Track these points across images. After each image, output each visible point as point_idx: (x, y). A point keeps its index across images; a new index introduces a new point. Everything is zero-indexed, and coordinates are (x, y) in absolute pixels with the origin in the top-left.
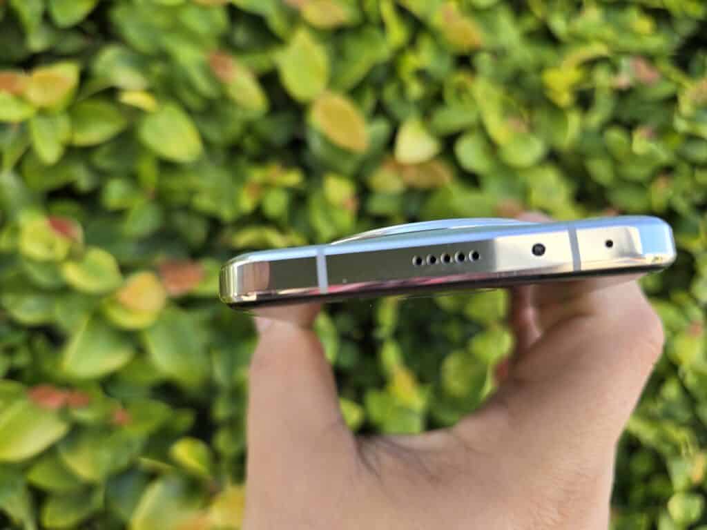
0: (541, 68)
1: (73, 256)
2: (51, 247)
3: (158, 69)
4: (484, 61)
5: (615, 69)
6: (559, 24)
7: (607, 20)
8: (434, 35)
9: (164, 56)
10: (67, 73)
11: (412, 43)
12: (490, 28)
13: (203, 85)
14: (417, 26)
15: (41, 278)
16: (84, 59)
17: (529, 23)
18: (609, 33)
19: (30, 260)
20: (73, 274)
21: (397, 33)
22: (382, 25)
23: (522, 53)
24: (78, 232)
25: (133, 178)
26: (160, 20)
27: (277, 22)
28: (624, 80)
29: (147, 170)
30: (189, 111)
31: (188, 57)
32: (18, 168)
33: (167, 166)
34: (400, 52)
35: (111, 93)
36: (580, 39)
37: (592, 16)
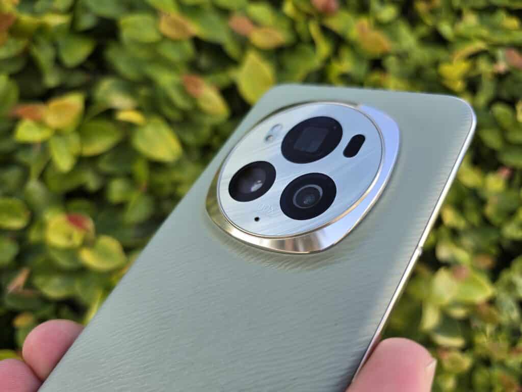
0: (436, 64)
1: (87, 244)
2: (70, 237)
3: (143, 92)
4: (391, 63)
5: (493, 59)
6: (446, 29)
7: (482, 23)
8: (353, 46)
9: (148, 82)
10: (75, 101)
11: (336, 54)
12: (395, 38)
13: (179, 101)
14: (339, 41)
15: (63, 262)
16: (87, 89)
17: (423, 30)
18: (484, 32)
19: (55, 248)
20: (88, 258)
21: (324, 48)
22: (312, 43)
23: (421, 54)
24: (90, 224)
25: (130, 177)
26: (142, 54)
27: (231, 48)
28: (502, 67)
29: (141, 170)
30: (169, 122)
31: (166, 80)
32: (42, 177)
33: (156, 166)
34: (328, 61)
35: (109, 113)
36: (464, 39)
37: (470, 20)
